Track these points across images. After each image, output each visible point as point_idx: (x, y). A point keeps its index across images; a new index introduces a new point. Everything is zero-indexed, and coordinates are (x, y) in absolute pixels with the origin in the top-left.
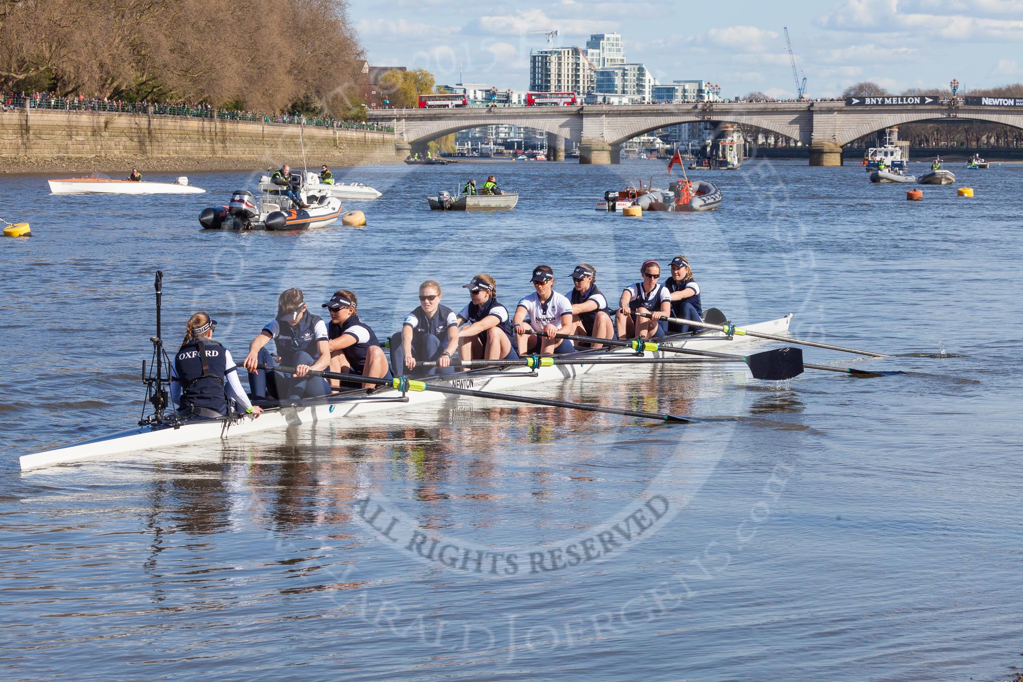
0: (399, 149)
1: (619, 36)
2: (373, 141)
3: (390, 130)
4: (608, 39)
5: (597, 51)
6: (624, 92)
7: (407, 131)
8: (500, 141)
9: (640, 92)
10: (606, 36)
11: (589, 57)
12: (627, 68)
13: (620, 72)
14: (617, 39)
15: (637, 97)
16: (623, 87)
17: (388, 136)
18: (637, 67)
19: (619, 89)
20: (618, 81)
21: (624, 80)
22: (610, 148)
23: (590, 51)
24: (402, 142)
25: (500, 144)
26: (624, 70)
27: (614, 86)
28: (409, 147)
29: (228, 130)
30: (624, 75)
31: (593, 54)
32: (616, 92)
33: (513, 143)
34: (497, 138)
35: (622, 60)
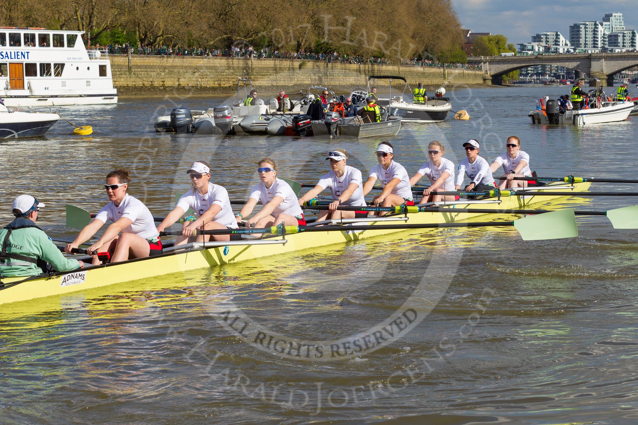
0: (485, 80)
1: (621, 14)
2: (468, 74)
3: (480, 69)
4: (615, 16)
5: (608, 23)
6: (623, 46)
7: (490, 70)
8: (552, 75)
9: (632, 46)
10: (614, 14)
11: (604, 26)
12: (625, 32)
13: (621, 35)
14: (620, 16)
15: (631, 49)
16: (623, 43)
17: (478, 72)
18: (631, 32)
19: (621, 44)
20: (620, 39)
21: (624, 39)
22: (606, 77)
23: (604, 23)
24: (486, 75)
25: (553, 76)
26: (624, 33)
27: (618, 43)
28: (491, 78)
29: (376, 69)
30: (624, 36)
31: (606, 25)
32: (619, 46)
33: (560, 76)
34: (551, 73)
35: (623, 28)
